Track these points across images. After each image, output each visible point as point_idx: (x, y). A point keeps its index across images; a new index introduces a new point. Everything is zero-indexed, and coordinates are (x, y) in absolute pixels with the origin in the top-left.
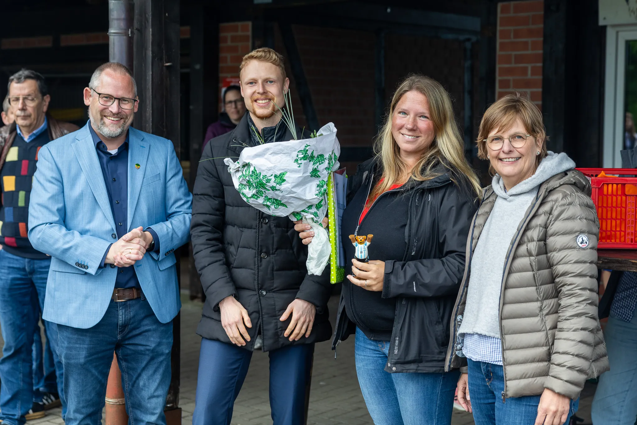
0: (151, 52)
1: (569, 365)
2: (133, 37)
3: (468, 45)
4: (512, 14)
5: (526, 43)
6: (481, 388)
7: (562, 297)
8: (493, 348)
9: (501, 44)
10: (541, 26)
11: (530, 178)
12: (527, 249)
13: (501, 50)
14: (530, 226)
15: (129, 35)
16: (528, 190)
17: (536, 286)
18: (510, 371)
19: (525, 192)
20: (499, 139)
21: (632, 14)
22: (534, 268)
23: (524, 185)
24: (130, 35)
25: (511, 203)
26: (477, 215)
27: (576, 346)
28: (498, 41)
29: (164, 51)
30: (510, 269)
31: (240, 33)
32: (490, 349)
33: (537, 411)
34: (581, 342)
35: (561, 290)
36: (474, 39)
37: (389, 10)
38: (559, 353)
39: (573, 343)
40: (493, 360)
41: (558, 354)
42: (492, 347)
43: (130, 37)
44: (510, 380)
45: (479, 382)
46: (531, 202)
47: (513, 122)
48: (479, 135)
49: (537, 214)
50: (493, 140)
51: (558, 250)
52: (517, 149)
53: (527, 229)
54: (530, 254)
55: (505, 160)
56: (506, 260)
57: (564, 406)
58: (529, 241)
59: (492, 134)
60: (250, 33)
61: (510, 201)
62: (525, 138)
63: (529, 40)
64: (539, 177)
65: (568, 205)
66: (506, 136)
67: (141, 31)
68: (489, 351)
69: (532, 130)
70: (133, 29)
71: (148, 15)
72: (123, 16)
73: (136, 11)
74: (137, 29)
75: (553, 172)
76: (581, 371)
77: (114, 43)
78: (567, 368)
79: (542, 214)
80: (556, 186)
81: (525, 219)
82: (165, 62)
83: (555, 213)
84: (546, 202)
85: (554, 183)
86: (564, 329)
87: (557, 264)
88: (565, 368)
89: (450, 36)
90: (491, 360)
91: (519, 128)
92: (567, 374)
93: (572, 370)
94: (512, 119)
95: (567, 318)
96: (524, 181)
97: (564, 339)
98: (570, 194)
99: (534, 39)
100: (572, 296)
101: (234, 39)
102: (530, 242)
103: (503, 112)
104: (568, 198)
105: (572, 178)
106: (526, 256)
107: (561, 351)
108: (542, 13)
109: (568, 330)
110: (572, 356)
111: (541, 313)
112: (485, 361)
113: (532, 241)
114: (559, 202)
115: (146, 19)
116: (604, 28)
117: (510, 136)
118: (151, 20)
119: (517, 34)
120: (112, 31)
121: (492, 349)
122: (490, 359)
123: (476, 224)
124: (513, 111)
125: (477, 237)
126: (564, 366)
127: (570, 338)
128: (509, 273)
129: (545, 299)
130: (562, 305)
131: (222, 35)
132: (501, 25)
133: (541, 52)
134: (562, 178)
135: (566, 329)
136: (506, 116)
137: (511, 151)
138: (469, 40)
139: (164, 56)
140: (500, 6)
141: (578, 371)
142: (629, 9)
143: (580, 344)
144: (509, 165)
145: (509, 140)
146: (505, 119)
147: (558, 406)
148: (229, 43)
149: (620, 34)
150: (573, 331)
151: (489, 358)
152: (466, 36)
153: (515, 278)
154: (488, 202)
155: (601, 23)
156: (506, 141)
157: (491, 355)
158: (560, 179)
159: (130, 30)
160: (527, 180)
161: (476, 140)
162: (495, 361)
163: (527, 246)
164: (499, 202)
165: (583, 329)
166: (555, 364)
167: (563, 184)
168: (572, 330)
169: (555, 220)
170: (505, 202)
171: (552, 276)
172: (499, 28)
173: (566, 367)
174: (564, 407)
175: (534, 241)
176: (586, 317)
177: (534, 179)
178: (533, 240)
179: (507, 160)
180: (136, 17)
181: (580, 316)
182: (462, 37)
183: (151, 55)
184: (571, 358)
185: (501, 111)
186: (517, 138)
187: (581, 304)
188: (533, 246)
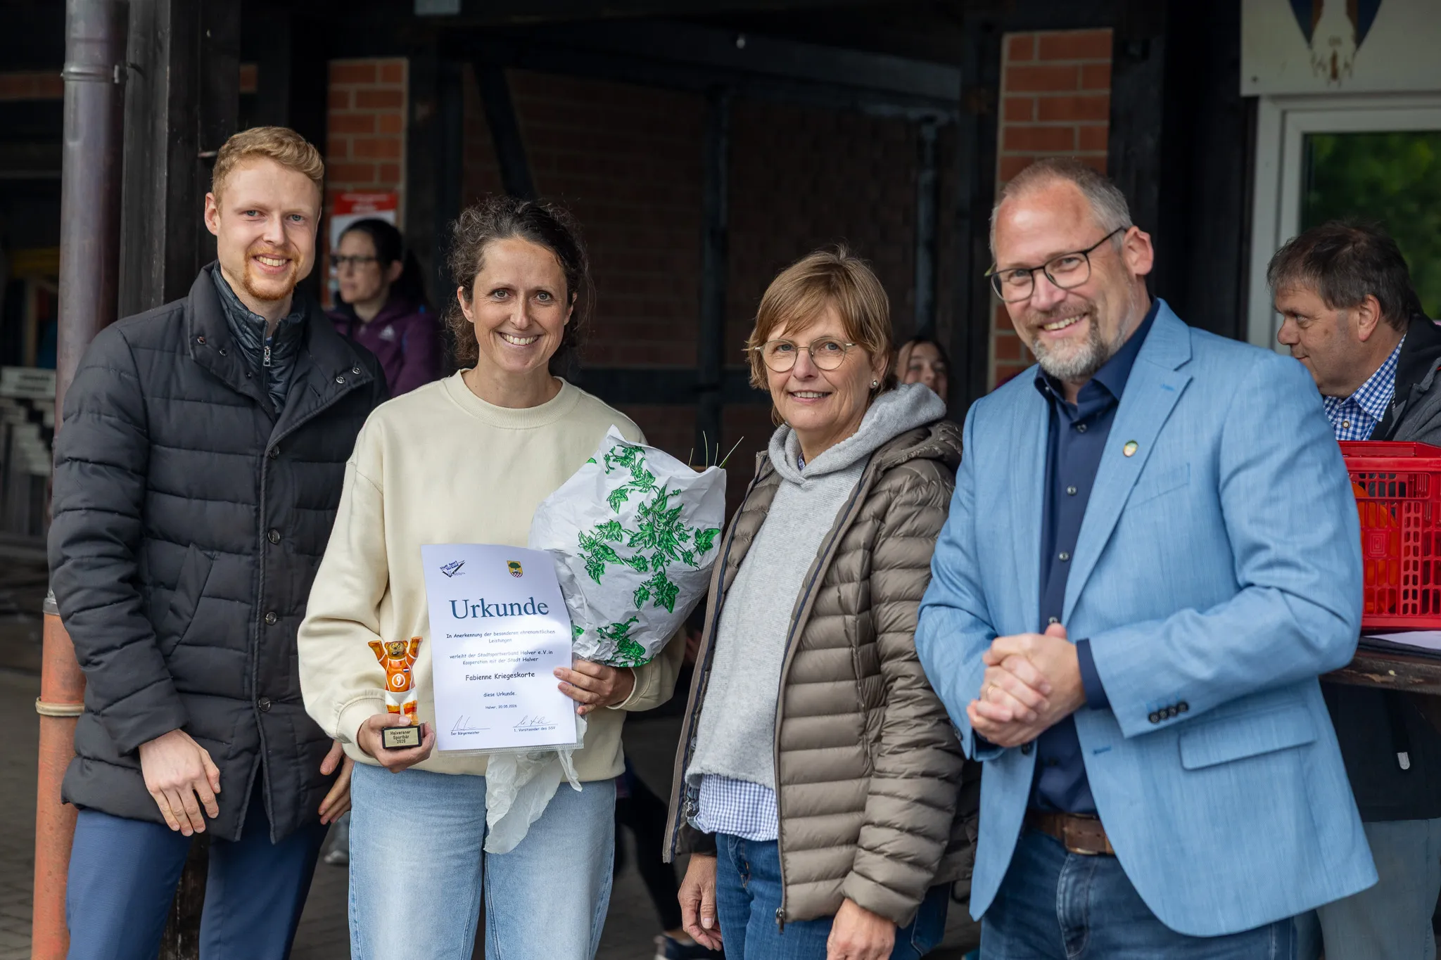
0: (166, 124)
1: (890, 851)
2: (125, 85)
3: (929, 133)
4: (1035, 62)
5: (1069, 131)
6: (734, 894)
7: (891, 701)
8: (744, 803)
9: (1009, 131)
10: (1106, 92)
11: (849, 439)
12: (840, 597)
13: (1008, 146)
14: (843, 547)
15: (113, 79)
16: (844, 466)
17: (856, 679)
18: (795, 863)
19: (839, 468)
20: (788, 347)
21: (1320, 71)
22: (853, 641)
23: (837, 455)
24: (117, 81)
25: (810, 493)
26: (741, 512)
27: (907, 812)
28: (1003, 124)
29: (199, 122)
30: (801, 641)
31: (380, 85)
32: (737, 804)
33: (826, 948)
34: (920, 801)
35: (891, 687)
36: (943, 117)
37: (741, 43)
38: (873, 824)
39: (903, 803)
40: (743, 830)
41: (870, 826)
42: (742, 800)
43: (115, 84)
44: (794, 883)
45: (731, 882)
46: (849, 494)
47: (819, 313)
48: (752, 336)
49: (859, 520)
50: (776, 349)
51: (887, 599)
52: (825, 373)
53: (839, 553)
54: (845, 611)
55: (799, 395)
56: (793, 622)
57: (884, 937)
58: (842, 581)
59: (776, 335)
60: (403, 86)
61: (807, 489)
62: (843, 348)
63: (1076, 125)
64: (869, 436)
65: (919, 505)
66: (803, 340)
67: (146, 71)
68: (737, 808)
69: (858, 331)
70: (125, 64)
71: (163, 34)
72: (101, 33)
73: (134, 23)
74: (134, 66)
75: (899, 427)
76: (917, 864)
77: (76, 99)
78: (887, 856)
79: (869, 520)
80: (899, 461)
81: (835, 532)
82: (200, 149)
83: (891, 519)
84: (877, 493)
85: (897, 453)
86: (886, 772)
87: (884, 631)
88: (881, 857)
89: (886, 110)
90: (739, 830)
91: (831, 326)
92: (882, 869)
93: (896, 861)
94: (817, 304)
95: (894, 750)
96: (837, 445)
97: (886, 794)
98: (927, 481)
99: (1086, 123)
100: (909, 702)
101: (365, 99)
102: (845, 582)
103: (800, 289)
104: (922, 488)
105: (938, 445)
106: (835, 614)
107: (876, 820)
108: (1108, 61)
109: (894, 775)
110: (897, 832)
111: (865, 736)
112: (724, 832)
113: (849, 582)
114: (902, 496)
115: (159, 44)
116: (1253, 101)
117: (812, 344)
118: (168, 46)
119: (1047, 110)
120: (73, 69)
121: (742, 805)
122: (737, 827)
123: (737, 532)
124: (821, 288)
125: (736, 562)
126: (881, 852)
127: (898, 794)
128: (799, 650)
129: (871, 708)
130: (888, 721)
131: (336, 87)
132: (1009, 88)
133: (1103, 153)
134: (915, 443)
135: (890, 772)
136: (803, 300)
137: (810, 376)
138: (930, 120)
139: (199, 135)
140: (1007, 40)
141: (911, 863)
142: (1313, 60)
143: (918, 805)
144: (807, 405)
145: (810, 352)
146: (801, 306)
147: (871, 938)
148: (352, 109)
149: (1291, 118)
150: (906, 778)
151: (735, 825)
152: (927, 111)
153: (813, 660)
154: (766, 487)
155: (1247, 89)
156: (803, 354)
157: (740, 817)
158: (911, 445)
159: (117, 68)
160: (842, 443)
161: (746, 346)
162: (748, 830)
163: (839, 591)
164: (785, 489)
165: (924, 775)
166: (863, 848)
167: (916, 458)
168: (903, 776)
169: (889, 534)
170: (795, 489)
171: (878, 657)
172: (1004, 94)
173: (885, 854)
174: (883, 940)
175: (853, 581)
176: (937, 748)
177: (858, 440)
178: (850, 580)
179: (804, 395)
180: (133, 36)
181: (925, 746)
182: (914, 114)
183: (167, 130)
184: (897, 835)
185: (797, 287)
186: (827, 347)
187: (925, 720)
188: (850, 591)
